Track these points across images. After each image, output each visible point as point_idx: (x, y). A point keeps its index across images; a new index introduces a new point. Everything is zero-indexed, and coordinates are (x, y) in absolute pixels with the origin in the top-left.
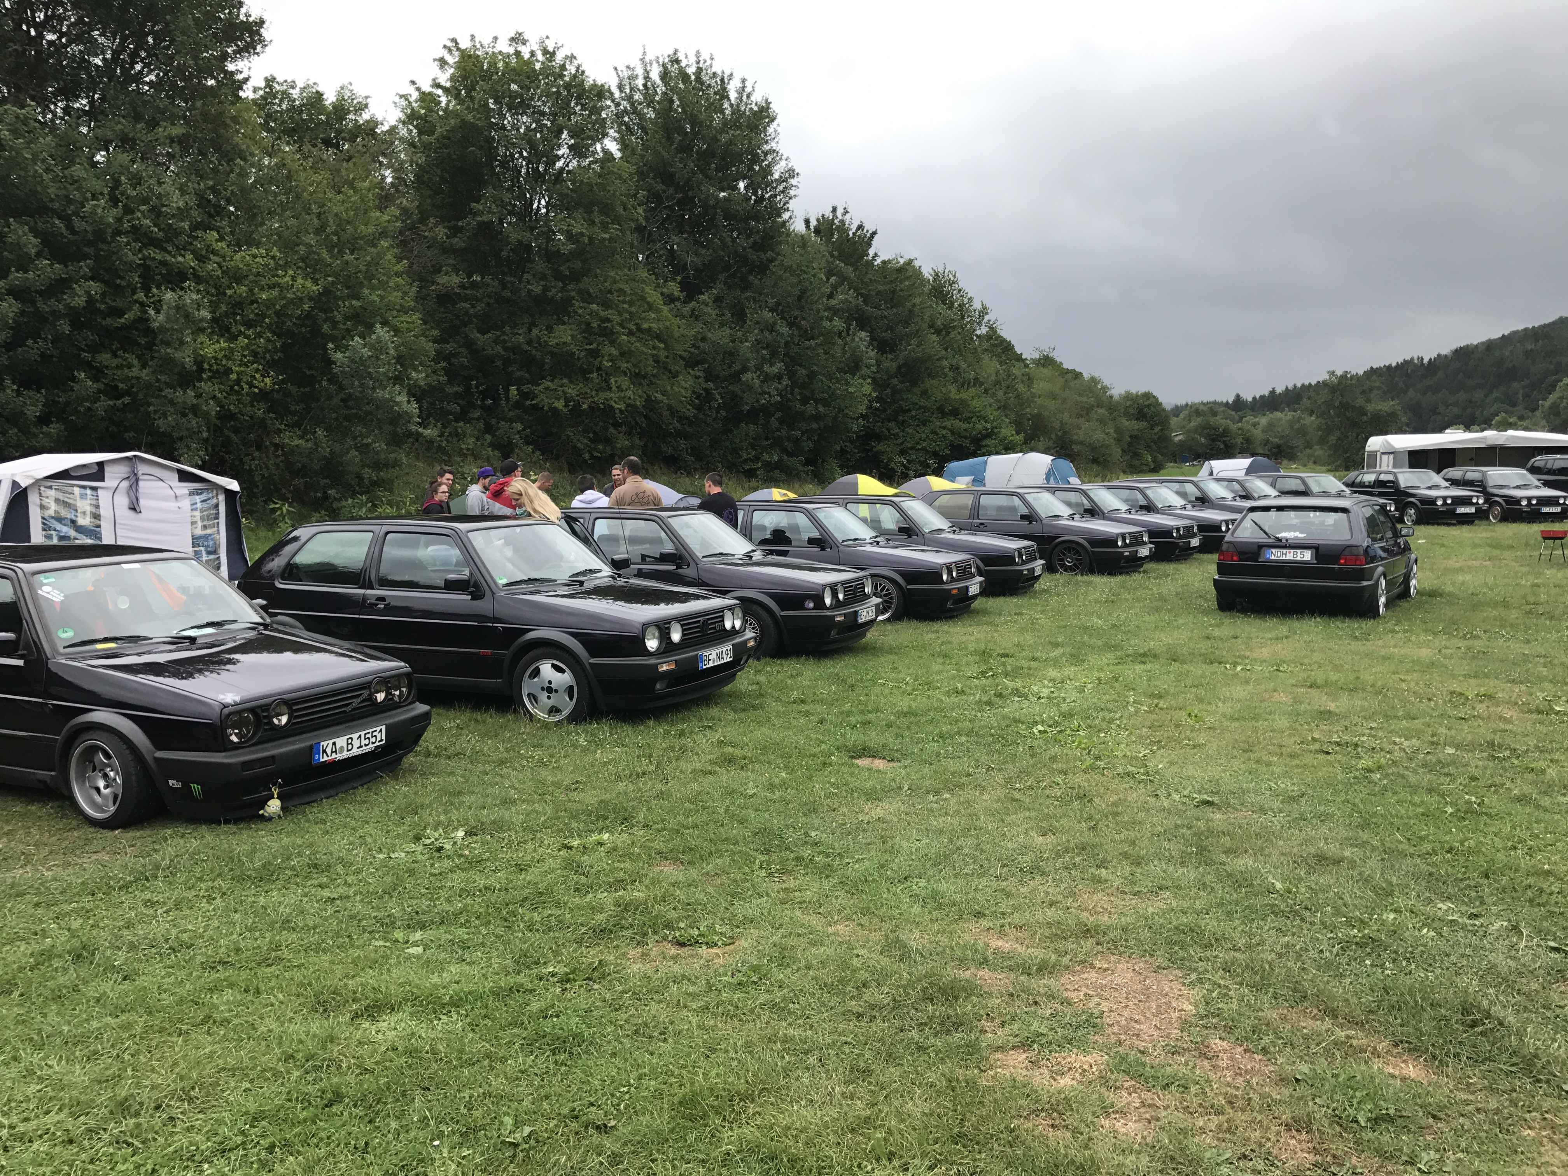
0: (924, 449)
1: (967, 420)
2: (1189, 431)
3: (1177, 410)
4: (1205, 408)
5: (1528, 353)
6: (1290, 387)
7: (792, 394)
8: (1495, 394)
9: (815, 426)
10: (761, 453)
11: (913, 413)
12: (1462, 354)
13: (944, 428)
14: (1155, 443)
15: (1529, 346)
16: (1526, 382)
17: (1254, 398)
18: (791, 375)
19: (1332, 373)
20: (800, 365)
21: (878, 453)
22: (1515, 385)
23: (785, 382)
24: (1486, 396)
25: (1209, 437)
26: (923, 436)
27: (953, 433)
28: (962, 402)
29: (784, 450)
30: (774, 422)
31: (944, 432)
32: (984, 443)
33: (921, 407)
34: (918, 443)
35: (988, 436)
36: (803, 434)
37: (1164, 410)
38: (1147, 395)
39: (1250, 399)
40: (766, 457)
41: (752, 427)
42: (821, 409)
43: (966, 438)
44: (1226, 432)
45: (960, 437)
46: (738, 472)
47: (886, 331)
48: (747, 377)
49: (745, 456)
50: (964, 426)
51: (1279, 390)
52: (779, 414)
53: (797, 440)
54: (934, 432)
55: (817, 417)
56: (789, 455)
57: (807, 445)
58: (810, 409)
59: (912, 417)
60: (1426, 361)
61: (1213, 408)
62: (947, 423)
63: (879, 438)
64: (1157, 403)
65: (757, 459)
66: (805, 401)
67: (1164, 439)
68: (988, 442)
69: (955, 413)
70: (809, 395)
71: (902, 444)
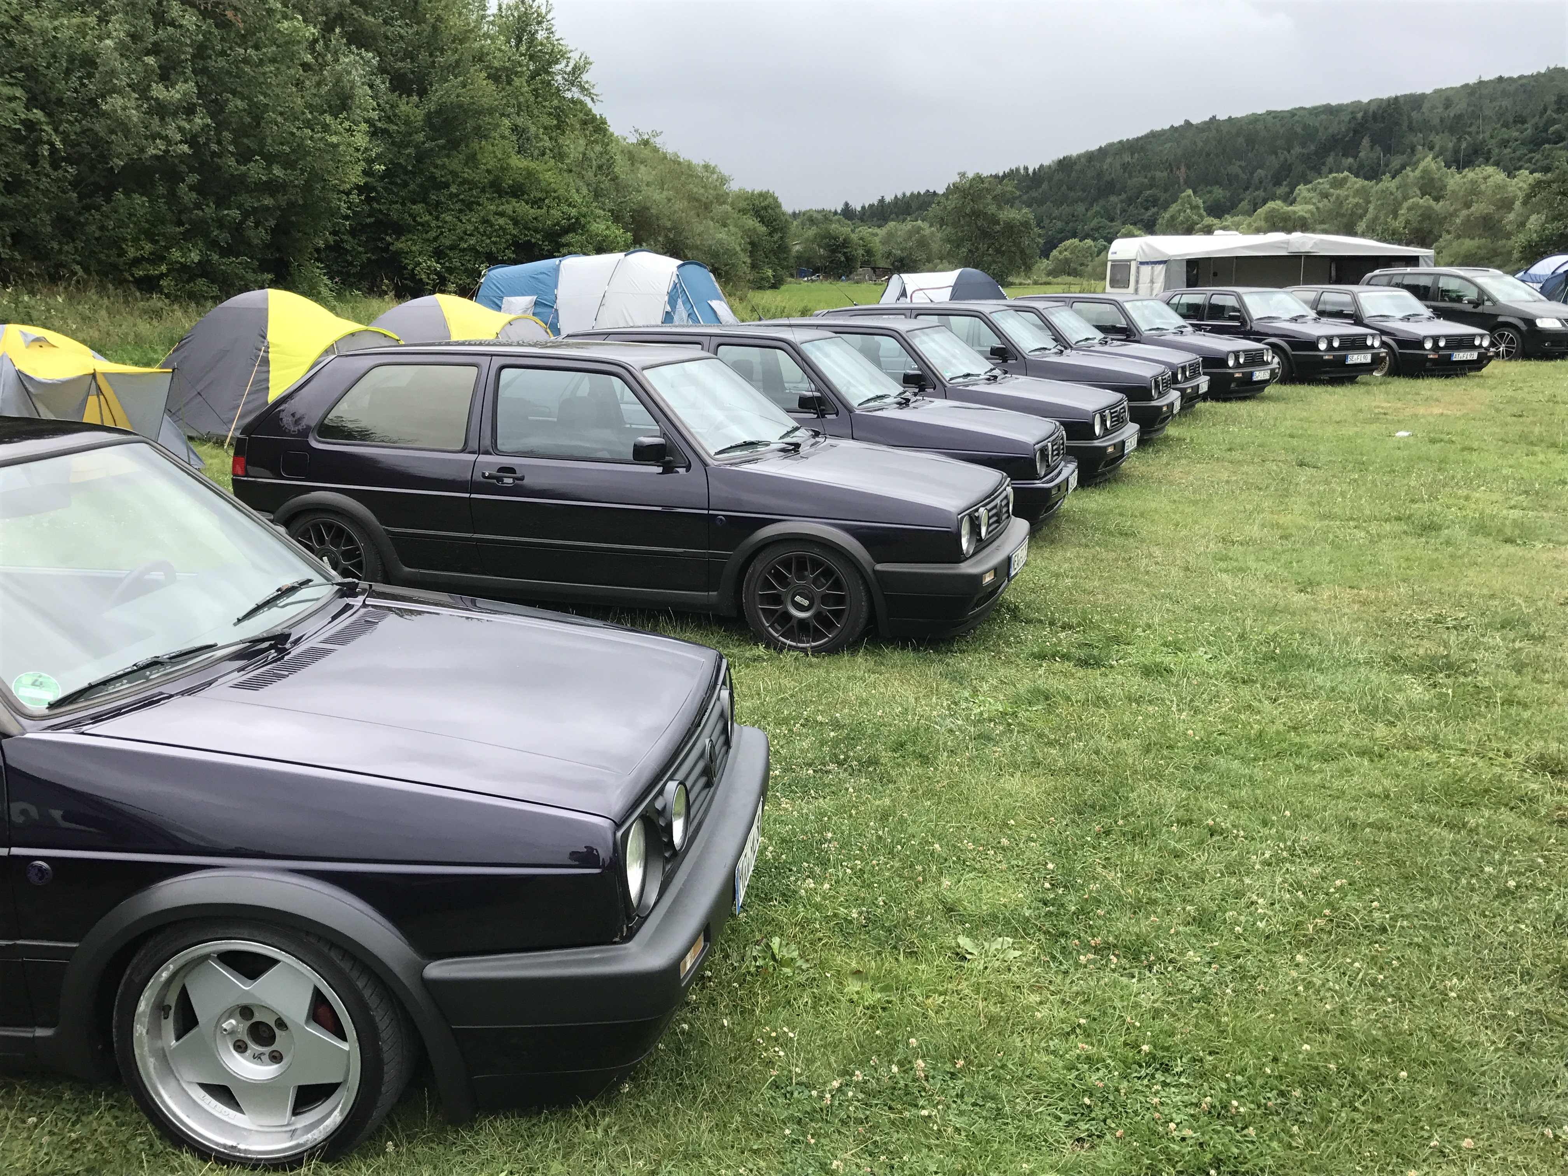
0: (472, 249)
1: (537, 203)
2: (807, 240)
3: (794, 215)
4: (820, 216)
5: (1125, 167)
6: (899, 196)
7: (219, 143)
8: (1096, 208)
9: (268, 201)
10: (167, 248)
11: (454, 189)
12: (1065, 165)
13: (502, 214)
14: (775, 254)
15: (1127, 158)
16: (1124, 196)
17: (863, 208)
18: (216, 109)
19: (963, 175)
20: (234, 93)
21: (399, 253)
22: (1113, 199)
23: (200, 120)
24: (1087, 210)
25: (827, 246)
26: (470, 227)
27: (516, 222)
28: (530, 174)
29: (214, 244)
30: (186, 194)
31: (502, 221)
32: (563, 240)
33: (465, 181)
34: (461, 239)
35: (572, 228)
36: (246, 215)
37: (784, 214)
38: (763, 196)
39: (859, 209)
40: (176, 254)
41: (139, 200)
42: (277, 171)
43: (536, 231)
44: (846, 242)
45: (527, 228)
46: (120, 282)
47: (402, 60)
48: (113, 103)
49: (132, 253)
50: (533, 212)
51: (888, 199)
52: (193, 178)
53: (237, 229)
54: (485, 221)
55: (272, 187)
56: (226, 252)
57: (259, 236)
58: (256, 170)
59: (451, 196)
60: (1031, 171)
61: (826, 216)
62: (508, 208)
63: (399, 230)
64: (777, 205)
65: (158, 258)
66: (244, 157)
67: (782, 249)
68: (570, 238)
69: (517, 192)
70: (254, 146)
71: (436, 239)
